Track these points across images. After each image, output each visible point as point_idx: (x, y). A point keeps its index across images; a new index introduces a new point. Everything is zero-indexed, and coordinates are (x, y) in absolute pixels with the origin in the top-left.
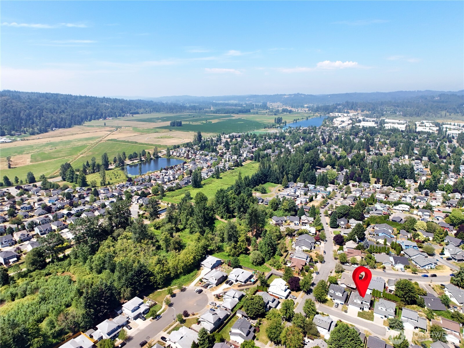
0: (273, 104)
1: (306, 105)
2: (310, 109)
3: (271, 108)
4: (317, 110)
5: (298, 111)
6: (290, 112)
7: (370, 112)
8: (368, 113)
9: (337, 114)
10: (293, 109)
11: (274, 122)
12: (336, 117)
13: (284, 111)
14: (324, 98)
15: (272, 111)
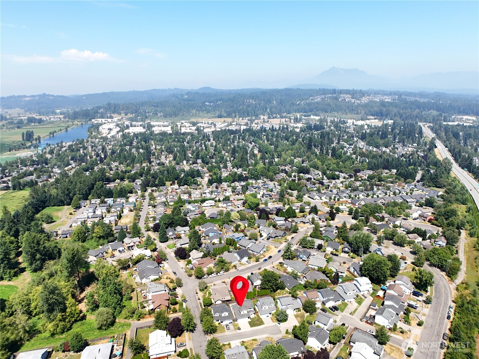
0: (10, 111)
1: (58, 111)
2: (67, 116)
3: (8, 117)
4: (75, 116)
5: (50, 119)
6: (40, 121)
7: (134, 115)
8: (131, 116)
9: (100, 120)
10: (44, 118)
11: (21, 139)
12: (101, 124)
13: (31, 120)
14: (78, 99)
15: (12, 123)
